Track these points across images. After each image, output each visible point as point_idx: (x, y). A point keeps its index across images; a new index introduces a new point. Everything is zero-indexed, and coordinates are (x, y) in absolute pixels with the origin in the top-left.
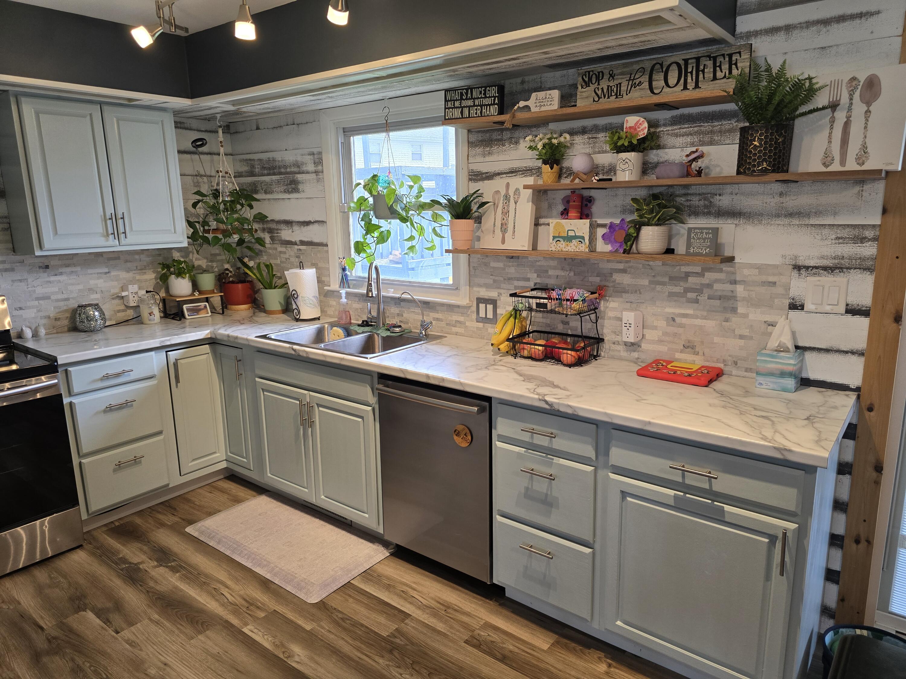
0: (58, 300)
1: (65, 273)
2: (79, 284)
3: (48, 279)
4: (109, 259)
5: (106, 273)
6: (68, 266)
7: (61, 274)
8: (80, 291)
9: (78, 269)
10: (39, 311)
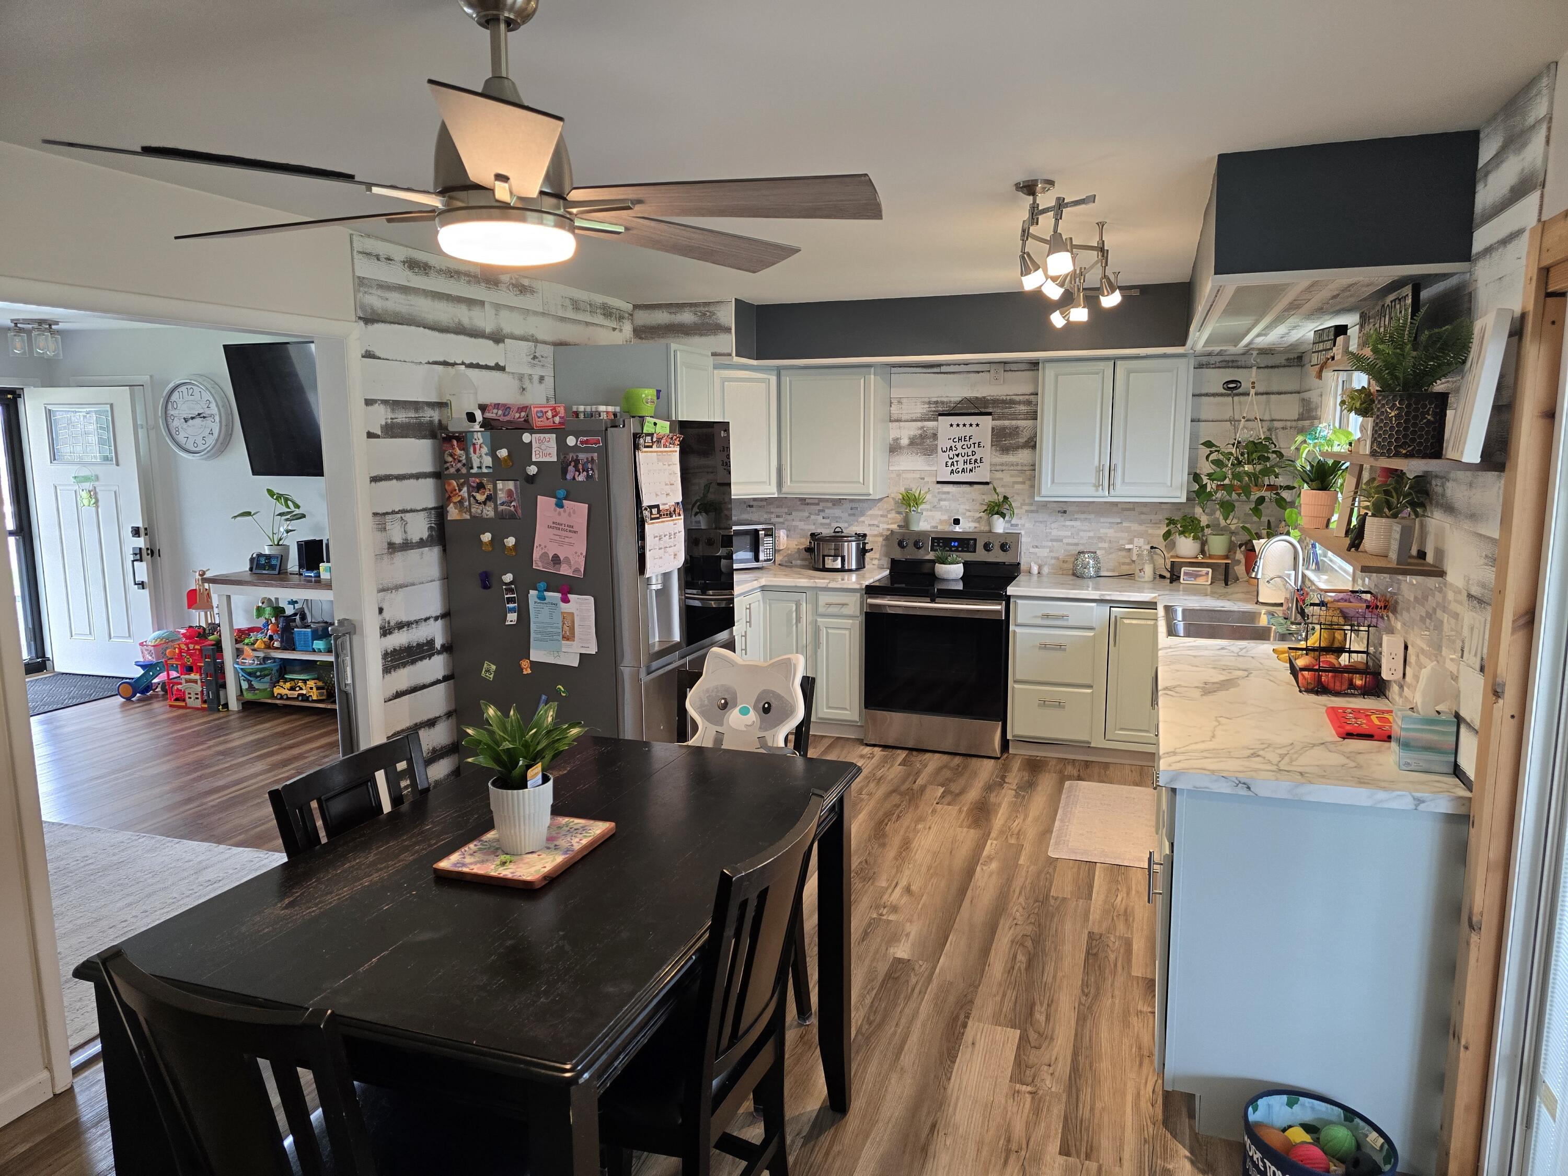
0: (1068, 544)
1: (1080, 519)
2: (1090, 531)
3: (1063, 524)
4: (1124, 510)
5: (1118, 523)
6: (1083, 513)
7: (1076, 519)
8: (1090, 538)
9: (1092, 516)
10: (1051, 551)
